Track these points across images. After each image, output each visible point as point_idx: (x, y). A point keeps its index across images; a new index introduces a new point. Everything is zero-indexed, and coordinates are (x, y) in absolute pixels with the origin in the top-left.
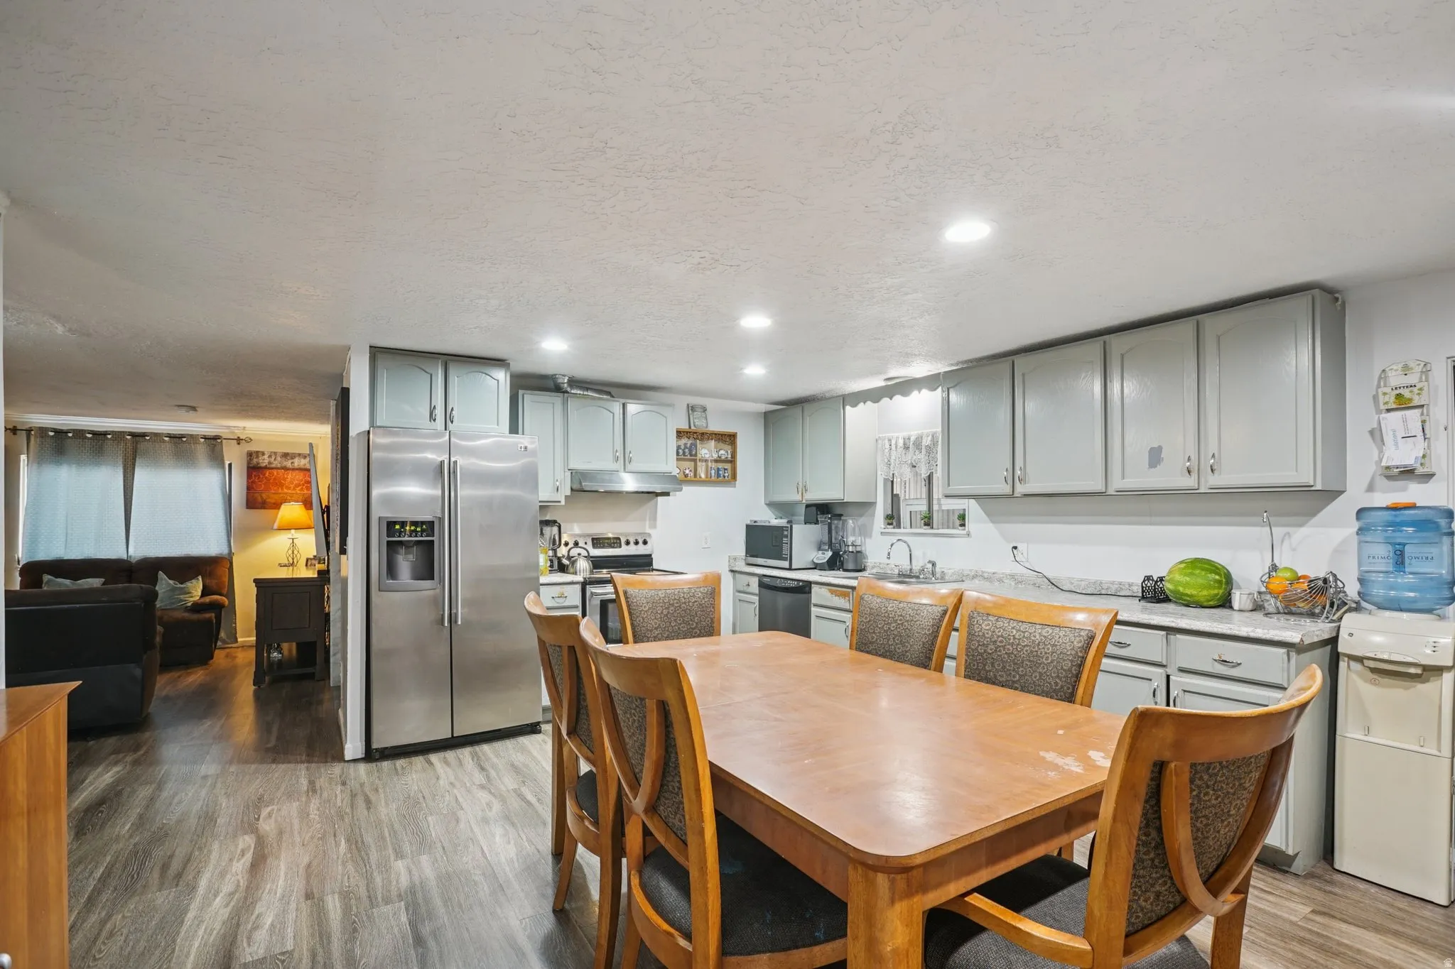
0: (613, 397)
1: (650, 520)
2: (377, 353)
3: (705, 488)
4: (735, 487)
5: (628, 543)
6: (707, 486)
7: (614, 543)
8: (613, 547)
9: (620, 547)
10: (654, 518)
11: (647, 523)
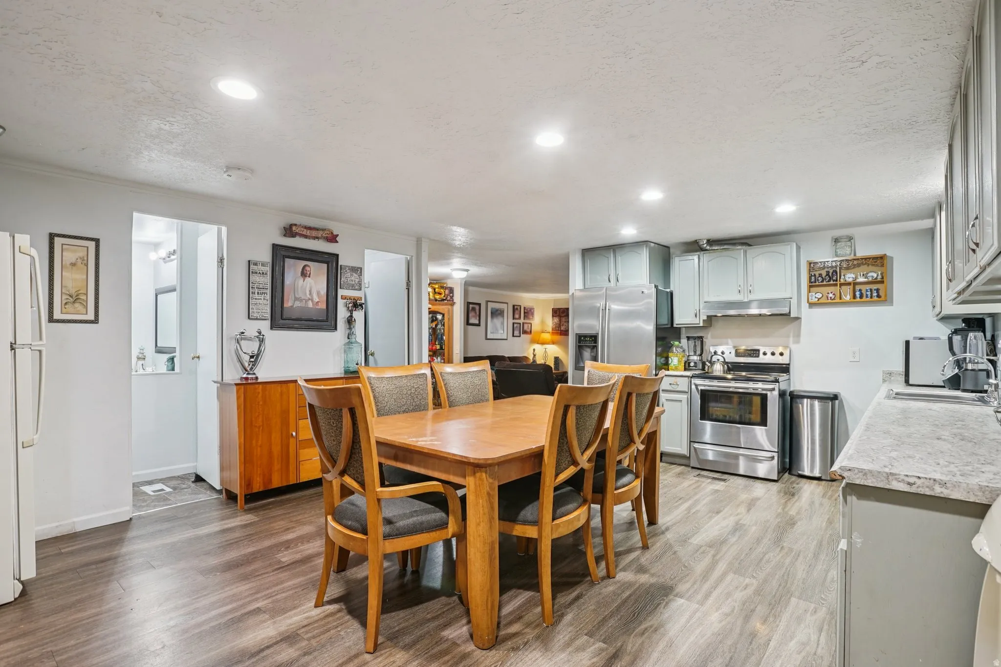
0: (751, 245)
1: (794, 337)
2: (587, 253)
3: (855, 308)
4: (892, 305)
5: (765, 354)
6: (856, 307)
7: (754, 354)
8: (752, 357)
9: (758, 356)
10: (798, 335)
11: (791, 339)
